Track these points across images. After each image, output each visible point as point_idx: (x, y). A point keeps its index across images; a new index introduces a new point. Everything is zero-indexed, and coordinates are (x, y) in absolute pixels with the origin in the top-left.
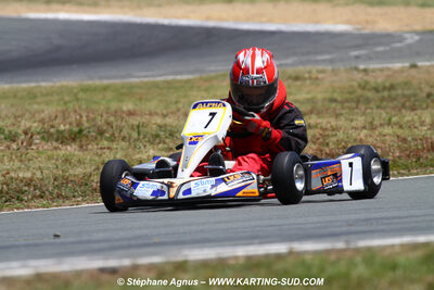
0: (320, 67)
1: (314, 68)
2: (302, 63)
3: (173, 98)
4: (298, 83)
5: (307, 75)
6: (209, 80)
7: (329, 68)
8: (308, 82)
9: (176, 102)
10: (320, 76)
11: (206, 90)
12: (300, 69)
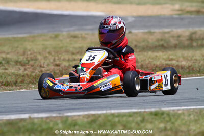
0: (86, 32)
1: (83, 33)
2: (78, 30)
3: (16, 45)
4: (75, 39)
5: (80, 36)
6: (34, 37)
7: (90, 32)
8: (80, 39)
9: (17, 47)
10: (86, 36)
11: (32, 42)
12: (77, 33)
